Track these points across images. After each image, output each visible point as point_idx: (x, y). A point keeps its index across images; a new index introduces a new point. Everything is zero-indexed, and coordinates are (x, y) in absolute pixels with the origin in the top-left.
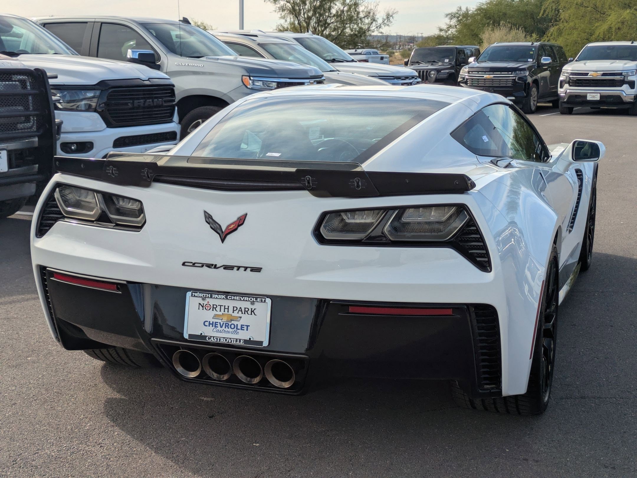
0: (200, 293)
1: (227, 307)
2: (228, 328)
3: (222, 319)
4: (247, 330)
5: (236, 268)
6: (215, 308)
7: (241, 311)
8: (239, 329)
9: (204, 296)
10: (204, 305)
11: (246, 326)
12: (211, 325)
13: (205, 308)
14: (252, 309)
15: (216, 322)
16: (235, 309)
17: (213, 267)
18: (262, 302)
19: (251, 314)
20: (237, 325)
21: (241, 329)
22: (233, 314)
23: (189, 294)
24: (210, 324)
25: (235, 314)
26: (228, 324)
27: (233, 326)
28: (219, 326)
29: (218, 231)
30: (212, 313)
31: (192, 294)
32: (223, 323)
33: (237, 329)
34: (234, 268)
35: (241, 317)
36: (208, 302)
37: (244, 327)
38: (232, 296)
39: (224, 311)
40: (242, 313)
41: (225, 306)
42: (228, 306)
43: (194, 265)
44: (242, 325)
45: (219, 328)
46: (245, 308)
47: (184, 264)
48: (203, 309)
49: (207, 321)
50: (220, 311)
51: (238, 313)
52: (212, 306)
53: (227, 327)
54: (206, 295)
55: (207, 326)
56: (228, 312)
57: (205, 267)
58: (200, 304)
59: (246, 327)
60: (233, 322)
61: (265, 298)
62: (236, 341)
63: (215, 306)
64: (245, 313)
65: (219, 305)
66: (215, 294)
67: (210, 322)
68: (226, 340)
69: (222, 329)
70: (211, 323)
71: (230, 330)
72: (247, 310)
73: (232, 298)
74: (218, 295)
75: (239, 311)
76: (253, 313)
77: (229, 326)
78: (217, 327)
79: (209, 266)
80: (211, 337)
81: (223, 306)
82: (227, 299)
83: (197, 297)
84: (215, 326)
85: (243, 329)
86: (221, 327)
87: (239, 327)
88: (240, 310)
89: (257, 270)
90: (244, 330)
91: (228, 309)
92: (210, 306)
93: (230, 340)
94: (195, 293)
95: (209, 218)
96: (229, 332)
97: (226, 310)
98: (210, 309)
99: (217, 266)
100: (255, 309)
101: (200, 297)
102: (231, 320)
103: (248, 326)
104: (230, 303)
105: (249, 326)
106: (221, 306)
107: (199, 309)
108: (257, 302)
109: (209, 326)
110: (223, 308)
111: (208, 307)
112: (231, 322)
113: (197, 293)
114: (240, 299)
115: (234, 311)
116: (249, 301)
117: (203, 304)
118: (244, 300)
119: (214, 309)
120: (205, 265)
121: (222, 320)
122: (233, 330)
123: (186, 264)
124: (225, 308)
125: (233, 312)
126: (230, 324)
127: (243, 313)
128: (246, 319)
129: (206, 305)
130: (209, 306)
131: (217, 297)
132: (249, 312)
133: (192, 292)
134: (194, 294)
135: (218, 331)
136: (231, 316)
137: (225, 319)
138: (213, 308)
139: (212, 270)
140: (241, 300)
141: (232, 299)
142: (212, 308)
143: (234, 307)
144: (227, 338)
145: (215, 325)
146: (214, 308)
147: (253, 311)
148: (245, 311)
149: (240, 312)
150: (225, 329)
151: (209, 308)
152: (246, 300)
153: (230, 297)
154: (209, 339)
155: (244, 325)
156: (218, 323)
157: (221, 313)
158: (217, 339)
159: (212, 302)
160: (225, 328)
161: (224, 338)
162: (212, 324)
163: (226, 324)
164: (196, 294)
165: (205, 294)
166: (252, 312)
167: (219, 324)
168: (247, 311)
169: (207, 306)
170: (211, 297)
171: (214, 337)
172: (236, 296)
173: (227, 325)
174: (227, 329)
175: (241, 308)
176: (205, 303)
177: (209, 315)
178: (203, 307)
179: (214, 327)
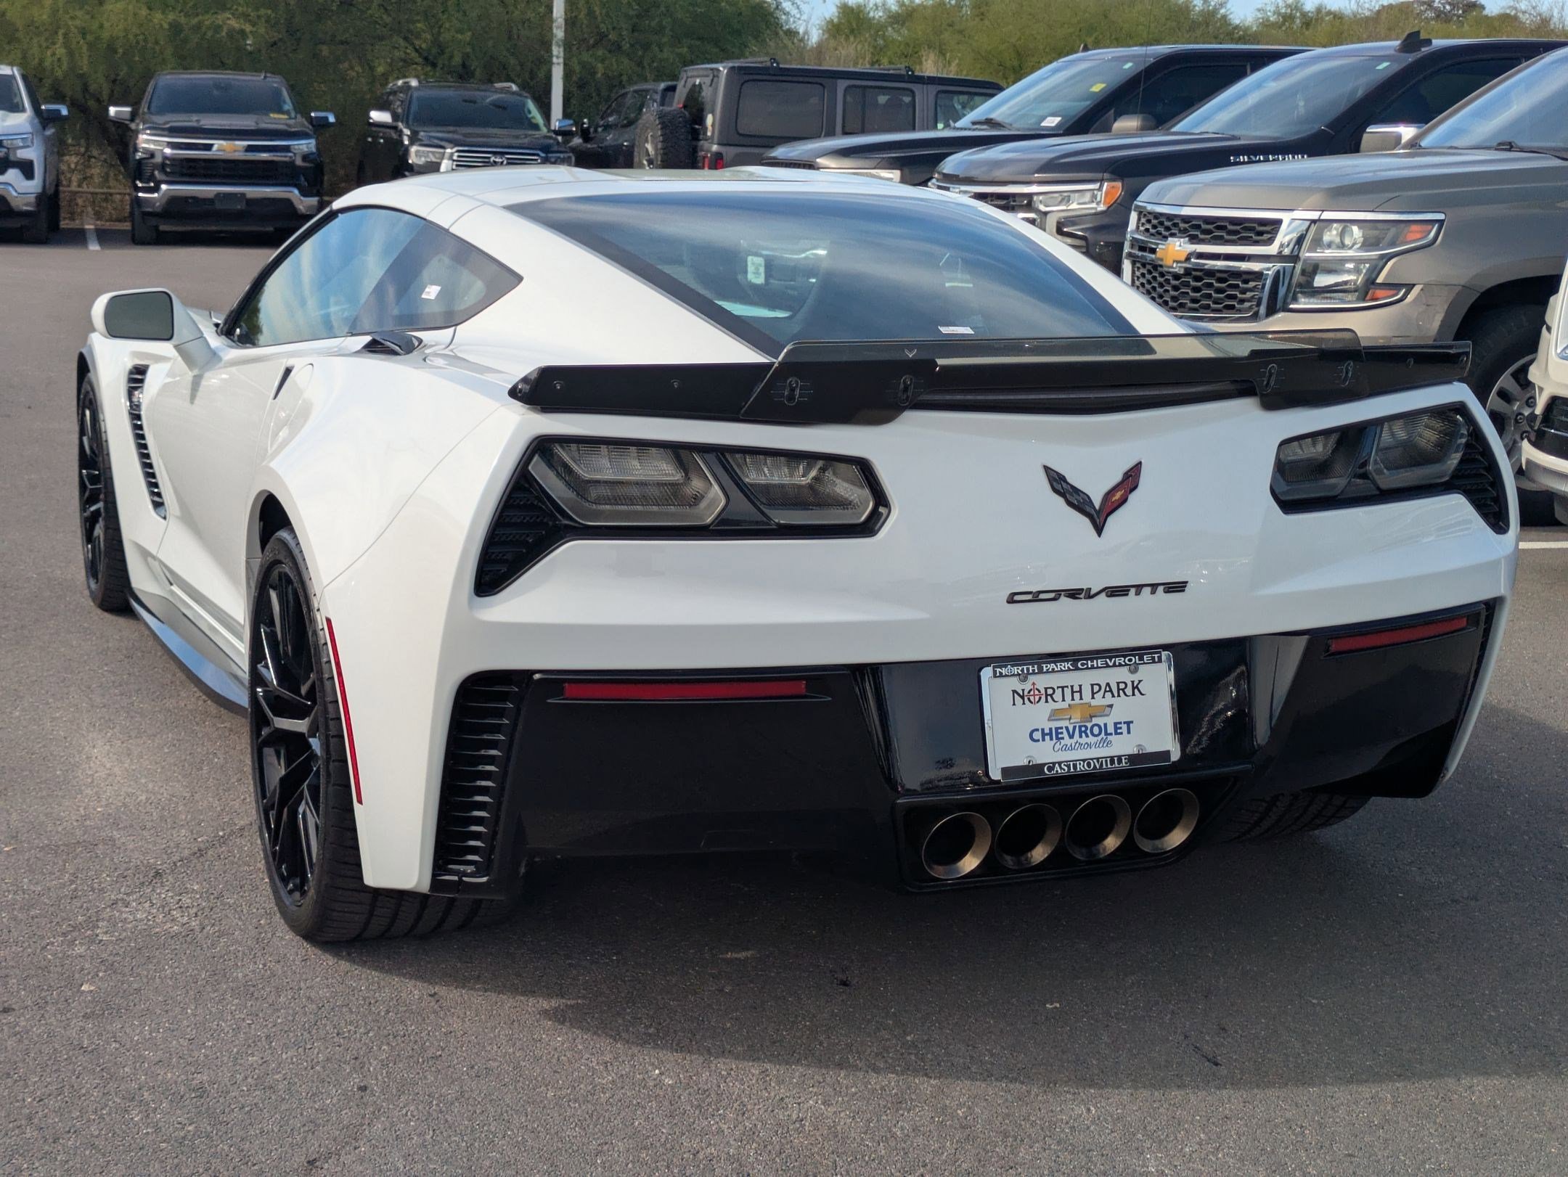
0: (1012, 666)
1: (1076, 688)
2: (1087, 736)
3: (1070, 719)
4: (1129, 732)
5: (1133, 591)
6: (1051, 695)
7: (1111, 691)
8: (1111, 734)
9: (1022, 670)
10: (1026, 693)
11: (1125, 723)
12: (1047, 738)
13: (1029, 699)
14: (1133, 682)
15: (1057, 729)
16: (1096, 688)
17: (1082, 596)
18: (1154, 662)
19: (1134, 695)
20: (1105, 725)
21: (1116, 733)
22: (1094, 703)
23: (986, 673)
24: (1044, 734)
25: (1099, 701)
26: (1086, 727)
27: (1096, 730)
28: (1065, 735)
29: (1088, 509)
30: (1044, 709)
31: (995, 672)
32: (1075, 728)
33: (1107, 734)
34: (1129, 590)
35: (1111, 706)
36: (1034, 684)
37: (1121, 728)
38: (1087, 659)
39: (1073, 699)
40: (1113, 696)
41: (1072, 687)
42: (1080, 686)
43: (1036, 597)
44: (1116, 724)
45: (1067, 741)
46: (1118, 683)
47: (1011, 600)
48: (1024, 703)
49: (1037, 730)
50: (1064, 700)
51: (1104, 697)
52: (1043, 691)
53: (1083, 734)
54: (1028, 669)
55: (1038, 741)
56: (1081, 699)
57: (1064, 600)
58: (1014, 692)
59: (1124, 727)
60: (1095, 721)
61: (1160, 653)
62: (1112, 762)
63: (1050, 691)
64: (1119, 696)
65: (1058, 687)
66: (1049, 663)
67: (1043, 730)
68: (1089, 765)
69: (1073, 741)
70: (1047, 731)
71: (1092, 739)
72: (1122, 686)
73: (1087, 664)
74: (1055, 662)
75: (1105, 691)
76: (1136, 690)
77: (1088, 732)
78: (1063, 738)
79: (1074, 594)
80: (1054, 764)
81: (1067, 687)
82: (1077, 669)
83: (1006, 676)
84: (1058, 738)
85: (1119, 731)
86: (1071, 737)
87: (1111, 729)
88: (1108, 689)
89: (1176, 587)
90: (1121, 733)
91: (1080, 692)
92: (1039, 691)
93: (1098, 762)
94: (1000, 667)
95: (1058, 482)
96: (1089, 745)
97: (1077, 696)
98: (1040, 698)
99: (1093, 592)
100: (1140, 681)
101: (1014, 675)
102: (1091, 717)
103: (1128, 723)
104: (1084, 679)
105: (1132, 722)
106: (1063, 688)
107: (1014, 704)
108: (1144, 663)
109: (1044, 740)
110: (1067, 692)
111: (1034, 695)
112: (1091, 721)
113: (1006, 666)
114: (1107, 663)
115: (1093, 694)
116: (1126, 665)
117: (1023, 690)
118: (1114, 665)
119: (1049, 697)
120: (1063, 593)
121: (1072, 721)
122: (1099, 738)
123: (1017, 598)
124: (1073, 692)
125: (1093, 698)
126: (1089, 725)
127: (1116, 694)
128: (1123, 708)
129: (1029, 692)
130: (1037, 692)
131: (1053, 669)
132: (1129, 691)
133: (994, 667)
134: (998, 670)
135: (1065, 748)
136: (1090, 706)
137: (1076, 718)
138: (1047, 695)
139: (1082, 604)
140: (1108, 666)
141: (1087, 668)
142: (1043, 698)
143: (1092, 685)
144: (1092, 759)
145: (1055, 734)
146: (1049, 695)
147: (1137, 687)
148: (1119, 690)
149: (1108, 694)
150: (1080, 740)
151: (1037, 698)
152: (1120, 665)
153: (1082, 665)
154: (1050, 769)
155: (1120, 723)
156: (1061, 728)
157: (1065, 705)
158: (1069, 767)
159: (1042, 681)
160: (1081, 737)
161: (1084, 761)
162: (1050, 734)
163: (1080, 727)
164: (1004, 671)
165: (1025, 667)
166: (1134, 688)
167: (1064, 730)
168: (1123, 690)
169: (1032, 693)
170: (1041, 671)
171: (1060, 763)
172: (1097, 659)
173: (1083, 729)
174: (1084, 740)
175: (1108, 684)
176: (1028, 686)
177: (1039, 715)
178: (1022, 697)
179: (1055, 741)
